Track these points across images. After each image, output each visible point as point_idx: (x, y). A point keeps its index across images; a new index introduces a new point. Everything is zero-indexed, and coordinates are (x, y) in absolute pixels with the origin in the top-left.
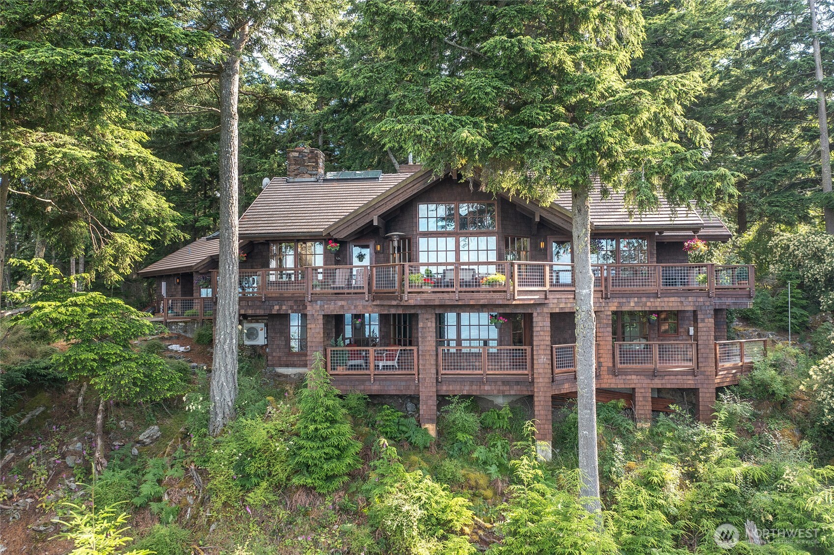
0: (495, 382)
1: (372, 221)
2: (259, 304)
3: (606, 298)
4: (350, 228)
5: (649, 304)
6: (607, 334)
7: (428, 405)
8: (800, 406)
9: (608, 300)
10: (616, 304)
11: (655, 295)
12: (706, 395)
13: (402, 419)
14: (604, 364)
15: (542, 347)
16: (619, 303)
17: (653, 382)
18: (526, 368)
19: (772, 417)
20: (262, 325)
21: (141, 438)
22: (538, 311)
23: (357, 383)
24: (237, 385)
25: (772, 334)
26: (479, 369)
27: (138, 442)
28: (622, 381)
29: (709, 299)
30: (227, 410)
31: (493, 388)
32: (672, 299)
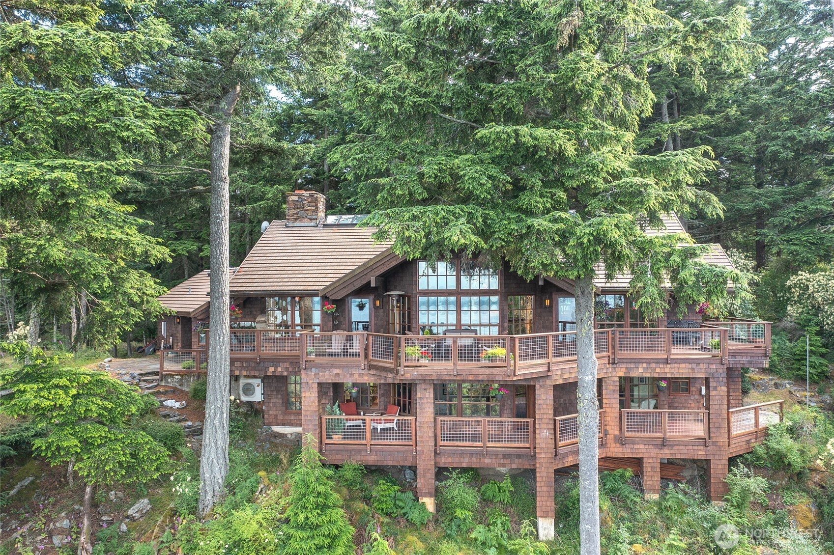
0: (496, 454)
1: (369, 282)
2: (253, 365)
3: (613, 363)
4: (346, 290)
5: (658, 370)
6: (613, 401)
7: (425, 480)
8: (817, 478)
9: (615, 366)
10: (623, 370)
11: (664, 361)
12: (718, 466)
13: (399, 493)
14: (610, 432)
15: (544, 421)
16: (627, 368)
17: (662, 452)
18: (528, 441)
19: (788, 489)
20: (259, 381)
21: (130, 512)
22: (541, 384)
23: (353, 453)
24: (228, 461)
25: (789, 384)
26: (479, 441)
27: (127, 517)
28: (629, 450)
29: (722, 367)
30: (217, 488)
31: (494, 461)
32: (683, 365)
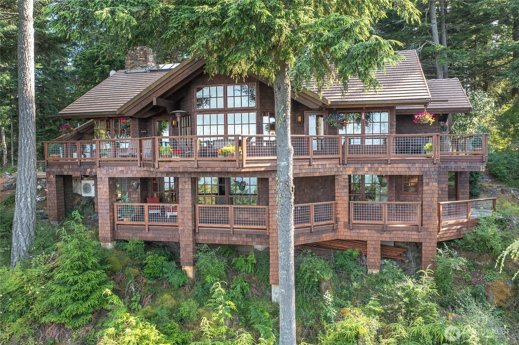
0: (241, 235)
1: (152, 102)
3: (343, 164)
4: (136, 108)
5: (380, 169)
7: (187, 252)
9: (345, 166)
10: (352, 169)
11: (385, 162)
12: (429, 248)
14: (341, 220)
15: (275, 207)
16: (355, 168)
17: (382, 236)
18: (265, 224)
19: (490, 268)
20: (93, 182)
22: (273, 177)
23: (137, 231)
24: (33, 234)
26: (227, 223)
28: (356, 234)
29: (434, 166)
30: (22, 254)
31: (239, 239)
32: (401, 165)
